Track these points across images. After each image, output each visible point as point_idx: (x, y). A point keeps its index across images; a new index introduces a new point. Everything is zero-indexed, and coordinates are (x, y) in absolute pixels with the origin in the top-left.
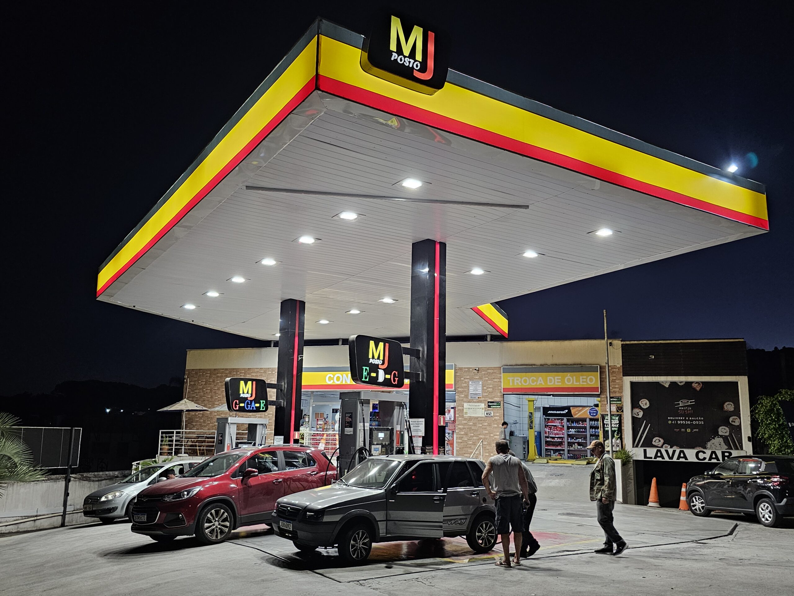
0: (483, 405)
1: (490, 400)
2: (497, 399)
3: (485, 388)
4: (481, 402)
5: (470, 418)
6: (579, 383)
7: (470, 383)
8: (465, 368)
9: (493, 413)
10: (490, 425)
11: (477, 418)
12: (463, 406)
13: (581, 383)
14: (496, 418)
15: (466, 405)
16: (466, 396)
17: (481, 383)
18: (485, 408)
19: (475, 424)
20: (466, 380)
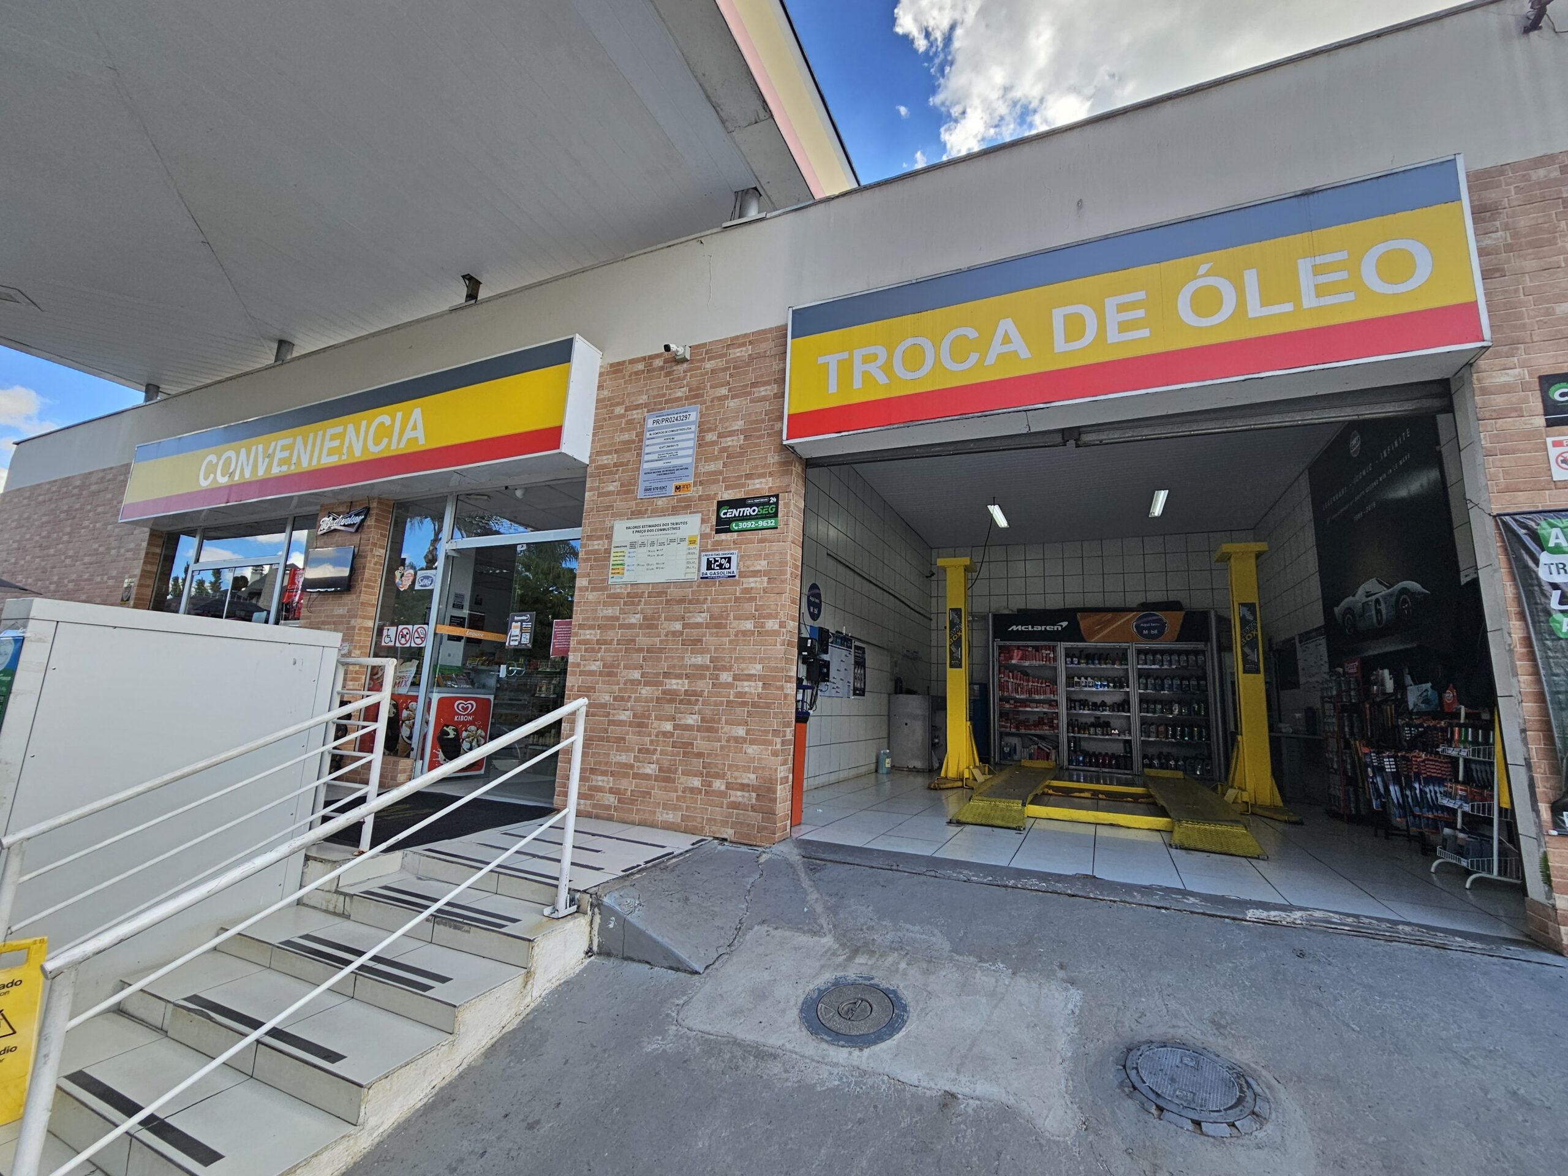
0: (693, 525)
1: (728, 496)
2: (762, 486)
3: (711, 437)
4: (684, 506)
5: (633, 595)
6: (1288, 307)
7: (650, 423)
8: (632, 362)
9: (741, 558)
10: (717, 623)
11: (659, 591)
12: (609, 537)
13: (1309, 301)
14: (752, 582)
15: (622, 531)
16: (627, 489)
17: (693, 416)
18: (704, 536)
19: (650, 624)
20: (635, 415)
